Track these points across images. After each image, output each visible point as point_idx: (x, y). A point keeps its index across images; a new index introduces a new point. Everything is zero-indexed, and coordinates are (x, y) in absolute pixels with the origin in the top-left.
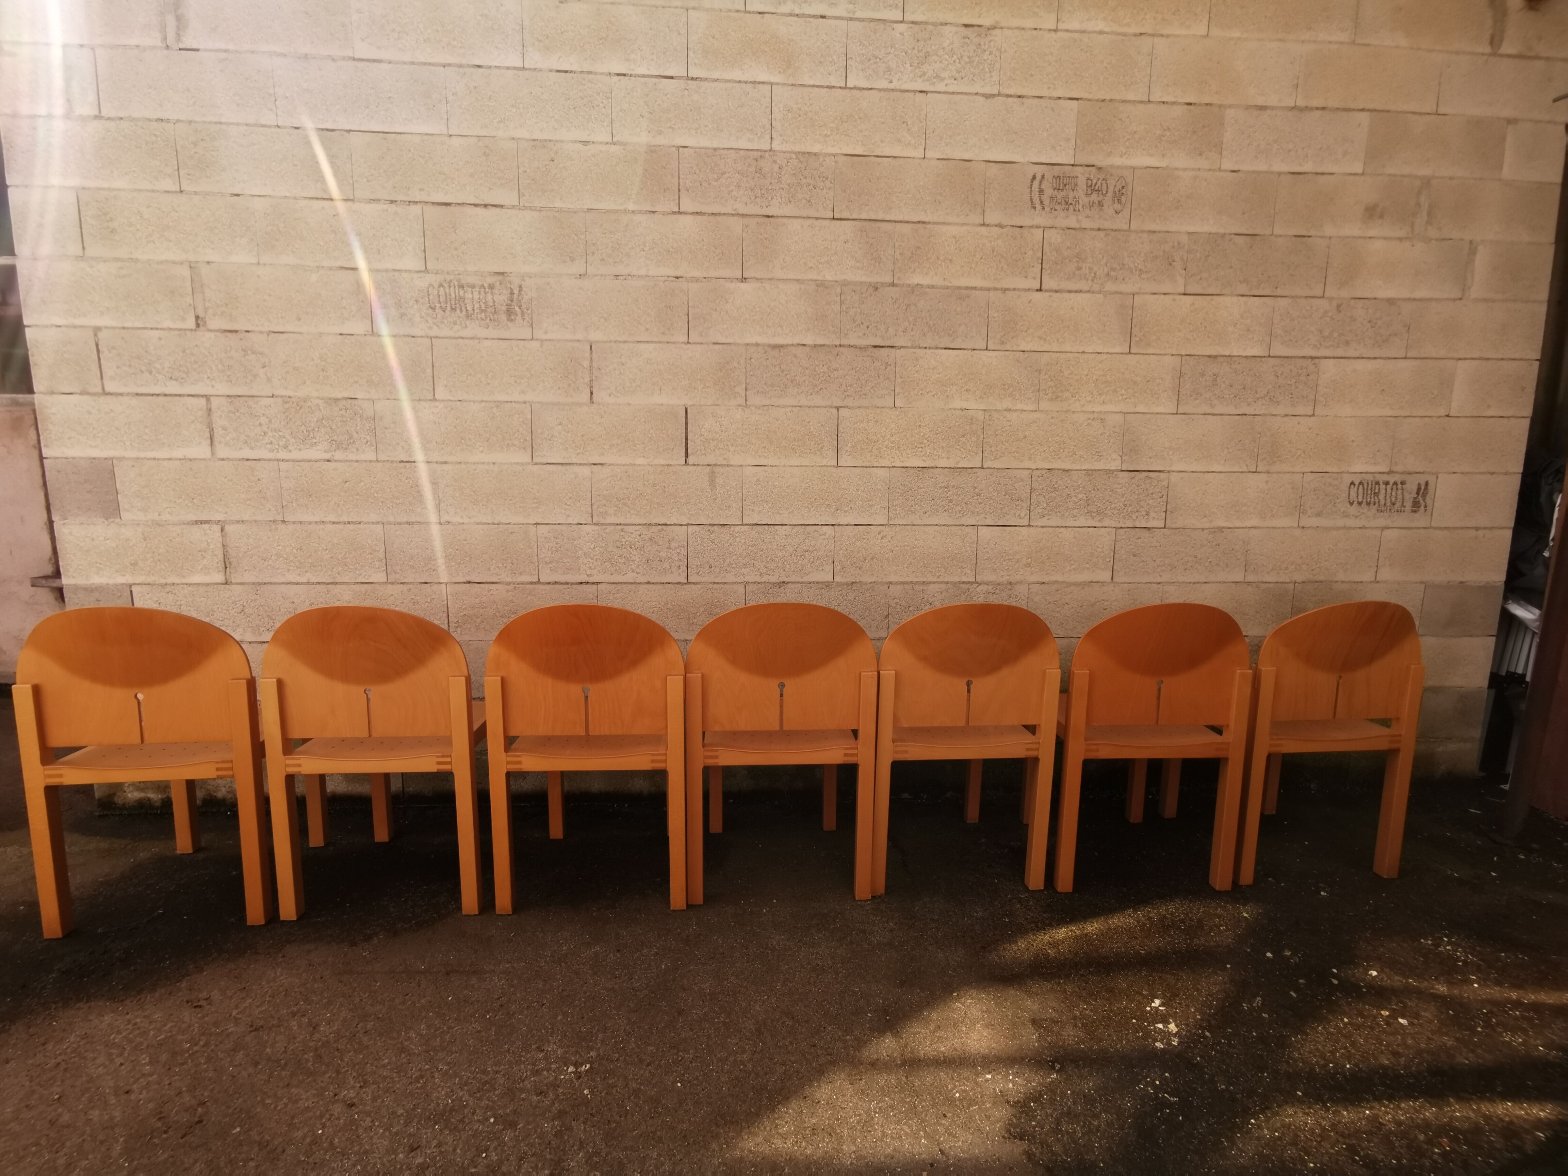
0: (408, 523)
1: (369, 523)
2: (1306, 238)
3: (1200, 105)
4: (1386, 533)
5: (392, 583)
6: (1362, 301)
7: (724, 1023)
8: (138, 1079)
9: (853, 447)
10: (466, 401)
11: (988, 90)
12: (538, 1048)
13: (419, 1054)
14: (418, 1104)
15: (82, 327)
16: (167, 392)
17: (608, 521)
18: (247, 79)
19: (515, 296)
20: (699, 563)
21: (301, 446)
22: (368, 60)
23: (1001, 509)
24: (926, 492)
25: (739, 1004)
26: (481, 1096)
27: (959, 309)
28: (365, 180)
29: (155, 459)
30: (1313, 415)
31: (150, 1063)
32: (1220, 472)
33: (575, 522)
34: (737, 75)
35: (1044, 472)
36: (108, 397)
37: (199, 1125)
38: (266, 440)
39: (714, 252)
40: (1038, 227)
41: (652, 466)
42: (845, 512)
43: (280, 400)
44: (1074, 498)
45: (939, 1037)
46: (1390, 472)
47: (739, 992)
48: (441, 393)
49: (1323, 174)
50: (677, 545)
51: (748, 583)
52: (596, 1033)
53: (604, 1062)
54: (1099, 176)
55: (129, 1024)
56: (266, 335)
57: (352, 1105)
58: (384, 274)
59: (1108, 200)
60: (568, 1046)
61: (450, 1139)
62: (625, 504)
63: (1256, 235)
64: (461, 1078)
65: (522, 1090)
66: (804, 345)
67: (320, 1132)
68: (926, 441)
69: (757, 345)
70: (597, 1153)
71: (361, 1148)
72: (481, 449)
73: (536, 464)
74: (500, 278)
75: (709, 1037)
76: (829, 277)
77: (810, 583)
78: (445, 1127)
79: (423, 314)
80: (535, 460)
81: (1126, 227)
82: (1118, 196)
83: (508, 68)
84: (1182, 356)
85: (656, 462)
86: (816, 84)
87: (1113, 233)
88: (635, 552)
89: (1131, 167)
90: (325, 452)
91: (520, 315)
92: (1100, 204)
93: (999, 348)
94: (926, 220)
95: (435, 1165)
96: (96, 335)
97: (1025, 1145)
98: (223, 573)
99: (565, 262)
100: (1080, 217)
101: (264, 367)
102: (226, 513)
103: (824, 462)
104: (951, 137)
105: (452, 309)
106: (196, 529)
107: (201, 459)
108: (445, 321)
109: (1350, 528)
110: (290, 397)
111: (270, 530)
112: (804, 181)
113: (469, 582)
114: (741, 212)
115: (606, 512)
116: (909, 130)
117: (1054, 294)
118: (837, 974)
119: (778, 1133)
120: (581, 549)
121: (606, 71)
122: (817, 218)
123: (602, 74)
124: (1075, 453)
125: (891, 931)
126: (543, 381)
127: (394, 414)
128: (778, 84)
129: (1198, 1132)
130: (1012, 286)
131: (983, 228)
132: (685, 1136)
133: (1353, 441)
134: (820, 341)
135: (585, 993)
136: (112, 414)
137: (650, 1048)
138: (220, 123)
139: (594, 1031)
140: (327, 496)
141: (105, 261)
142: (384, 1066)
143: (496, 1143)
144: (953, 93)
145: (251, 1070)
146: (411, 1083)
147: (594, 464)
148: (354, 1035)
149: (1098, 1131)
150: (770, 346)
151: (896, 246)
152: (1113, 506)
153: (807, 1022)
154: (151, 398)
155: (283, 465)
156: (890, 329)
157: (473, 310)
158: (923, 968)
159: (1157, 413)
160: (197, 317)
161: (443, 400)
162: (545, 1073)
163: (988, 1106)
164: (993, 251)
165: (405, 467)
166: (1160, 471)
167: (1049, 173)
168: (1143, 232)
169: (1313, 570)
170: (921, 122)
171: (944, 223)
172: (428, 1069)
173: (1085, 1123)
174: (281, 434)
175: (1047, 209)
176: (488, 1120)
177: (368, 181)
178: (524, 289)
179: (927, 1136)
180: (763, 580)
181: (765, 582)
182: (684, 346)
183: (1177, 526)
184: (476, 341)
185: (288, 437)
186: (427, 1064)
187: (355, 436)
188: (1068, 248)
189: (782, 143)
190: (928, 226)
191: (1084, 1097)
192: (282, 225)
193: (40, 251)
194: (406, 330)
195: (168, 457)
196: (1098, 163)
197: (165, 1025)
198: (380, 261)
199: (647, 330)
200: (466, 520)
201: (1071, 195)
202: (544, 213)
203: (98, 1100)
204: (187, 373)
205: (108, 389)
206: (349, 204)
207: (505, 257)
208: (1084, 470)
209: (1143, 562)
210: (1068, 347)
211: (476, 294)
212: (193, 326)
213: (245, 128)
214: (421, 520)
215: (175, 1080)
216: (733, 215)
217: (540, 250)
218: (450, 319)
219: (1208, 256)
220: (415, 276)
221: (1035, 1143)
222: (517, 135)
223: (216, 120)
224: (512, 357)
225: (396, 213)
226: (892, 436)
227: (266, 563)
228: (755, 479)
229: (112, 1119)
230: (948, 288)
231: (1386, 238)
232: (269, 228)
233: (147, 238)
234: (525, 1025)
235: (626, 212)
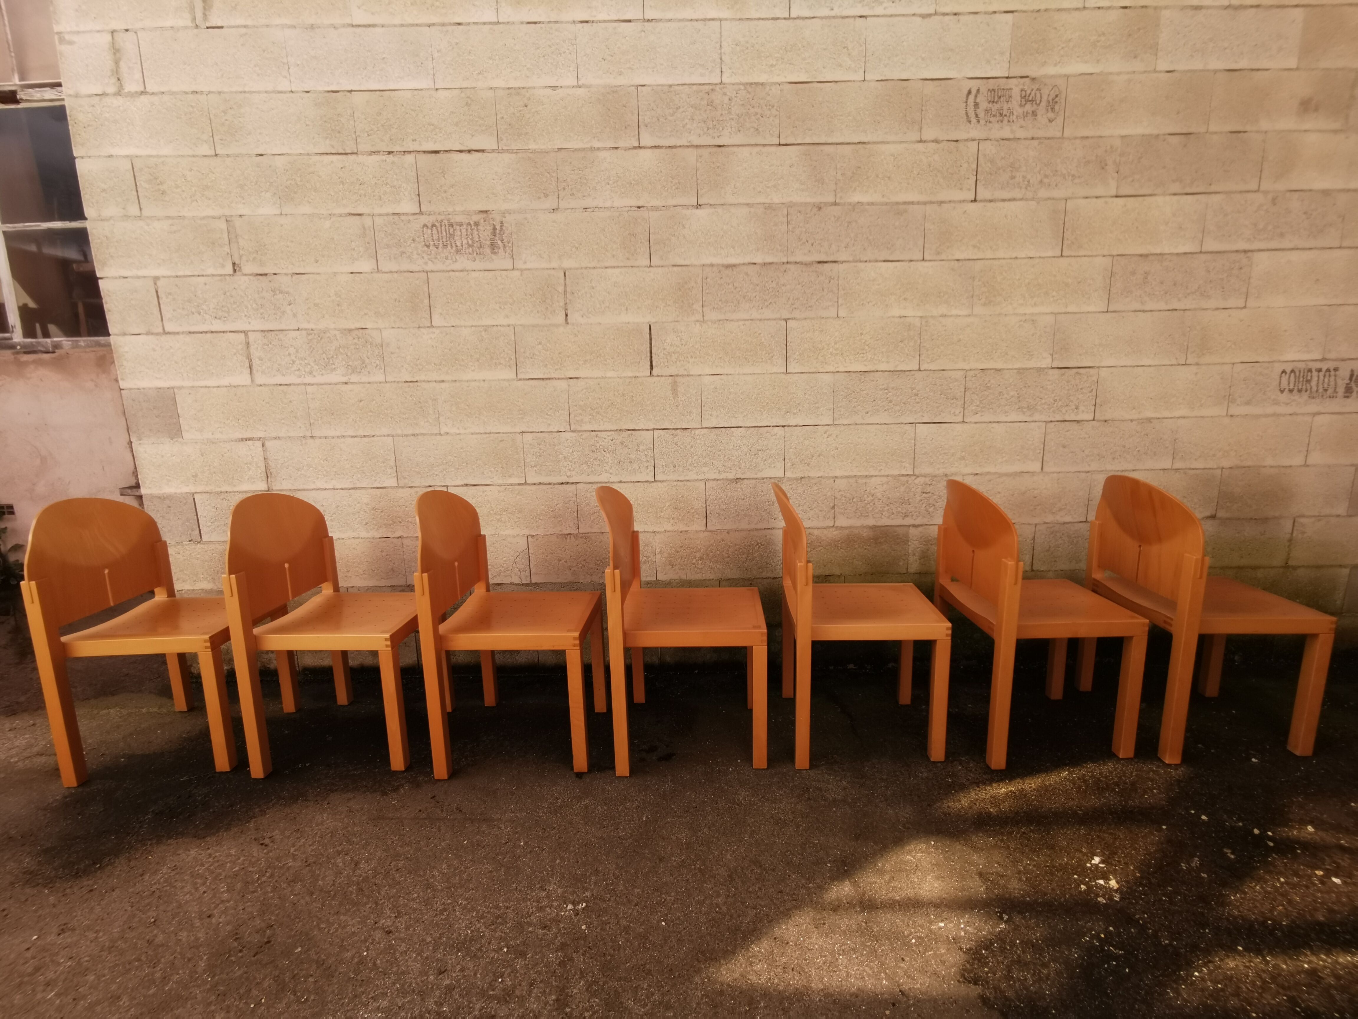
0: (414, 435)
1: (381, 436)
2: (1242, 134)
3: (1135, 7)
4: (1318, 418)
5: (402, 487)
6: (1298, 193)
7: (700, 869)
8: (219, 905)
9: (800, 355)
10: (458, 326)
11: (925, 10)
12: (541, 887)
13: (442, 890)
14: (444, 933)
15: (144, 277)
16: (213, 330)
17: (584, 428)
18: (264, 51)
19: (498, 231)
20: (664, 464)
21: (323, 372)
22: (365, 26)
23: (938, 407)
24: (867, 394)
25: (712, 853)
26: (496, 928)
27: (897, 224)
28: (366, 135)
29: (206, 387)
30: (1245, 307)
31: (228, 891)
32: (1150, 366)
33: (556, 430)
34: (688, 13)
35: (977, 372)
36: (168, 335)
37: (268, 945)
38: (295, 367)
39: (672, 182)
40: (974, 140)
41: (621, 378)
42: (794, 414)
43: (304, 333)
44: (1006, 396)
45: (894, 887)
46: (1323, 360)
47: (712, 842)
48: (437, 321)
49: (1258, 70)
50: (644, 448)
51: (708, 480)
52: (589, 876)
53: (598, 901)
54: (1033, 87)
55: (209, 858)
56: (290, 277)
57: (389, 932)
58: (385, 218)
59: (1041, 110)
60: (566, 887)
61: (471, 965)
63: (1190, 134)
64: (478, 912)
65: (529, 924)
66: (755, 264)
67: (365, 954)
68: (867, 348)
69: (712, 265)
70: (595, 982)
71: (398, 970)
72: (473, 368)
73: (520, 380)
74: (484, 215)
75: (687, 881)
76: (776, 200)
77: (763, 479)
78: (467, 955)
79: (420, 252)
80: (519, 377)
81: (1059, 134)
82: (1052, 104)
83: (484, 23)
84: (1113, 256)
85: (624, 375)
86: (762, 17)
87: (1046, 141)
88: (608, 455)
89: (1065, 75)
90: (343, 376)
91: (502, 248)
92: (1034, 114)
93: (935, 257)
94: (866, 140)
95: (460, 987)
96: (155, 284)
97: (978, 990)
98: (265, 482)
99: (539, 198)
100: (1014, 128)
101: (290, 305)
102: (265, 431)
103: (775, 370)
104: (889, 58)
105: (444, 246)
106: (242, 445)
107: (243, 386)
108: (439, 257)
109: (1280, 415)
110: (312, 330)
111: (302, 445)
112: (752, 110)
113: (467, 485)
114: (695, 144)
115: (582, 420)
116: (849, 54)
117: (988, 204)
118: (798, 827)
119: (753, 970)
120: (561, 453)
121: (571, 19)
122: (765, 145)
123: (568, 22)
124: (1007, 354)
125: (845, 789)
126: (524, 306)
127: (398, 340)
128: (726, 19)
129: (1144, 983)
130: (947, 199)
131: (920, 145)
132: (671, 970)
133: (1286, 331)
134: (769, 259)
135: (578, 840)
136: (172, 350)
137: (636, 890)
138: (245, 92)
139: (588, 874)
140: (347, 414)
141: (159, 220)
142: (414, 900)
143: (509, 970)
144: (891, 16)
145: (308, 899)
146: (436, 915)
147: (571, 378)
148: (388, 872)
149: (1048, 979)
150: (723, 266)
151: (838, 167)
152: (1043, 401)
153: (773, 870)
154: (200, 335)
155: (309, 389)
156: (833, 246)
157: (462, 246)
158: (875, 824)
159: (1088, 312)
160: (234, 264)
161: (439, 327)
162: (548, 909)
163: (943, 952)
164: (930, 166)
165: (409, 387)
166: (1089, 367)
167: (984, 86)
168: (1076, 138)
169: (1240, 456)
170: (861, 46)
171: (883, 142)
172: (450, 903)
173: (1035, 971)
174: (306, 361)
175: (982, 122)
176: (501, 949)
177: (368, 135)
178: (505, 225)
179: (888, 977)
180: (721, 477)
181: (723, 479)
182: (647, 269)
183: (1106, 418)
184: (466, 273)
185: (312, 364)
186: (449, 899)
187: (367, 361)
188: (1002, 158)
189: (731, 76)
190: (868, 146)
191: (1033, 946)
192: (299, 179)
193: (106, 213)
194: (406, 266)
195: (217, 384)
196: (1033, 74)
197: (239, 859)
198: (382, 206)
199: (614, 256)
200: (462, 431)
201: (1006, 106)
202: (520, 155)
203: (186, 923)
204: (228, 312)
205: (168, 329)
206: (354, 157)
207: (487, 197)
208: (1015, 369)
209: (1072, 452)
210: (1000, 254)
211: (464, 231)
212: (231, 272)
213: (265, 95)
214: (424, 432)
215: (248, 906)
216: (688, 147)
217: (517, 188)
218: (442, 255)
219: (1141, 158)
220: (411, 218)
221: (988, 988)
222: (494, 85)
223: (241, 89)
224: (496, 286)
225: (393, 163)
226: (836, 343)
227: (299, 473)
228: (713, 387)
229: (197, 939)
230: (886, 204)
231: (1320, 131)
232: (289, 182)
233: (191, 197)
234: (529, 867)
235: (592, 149)
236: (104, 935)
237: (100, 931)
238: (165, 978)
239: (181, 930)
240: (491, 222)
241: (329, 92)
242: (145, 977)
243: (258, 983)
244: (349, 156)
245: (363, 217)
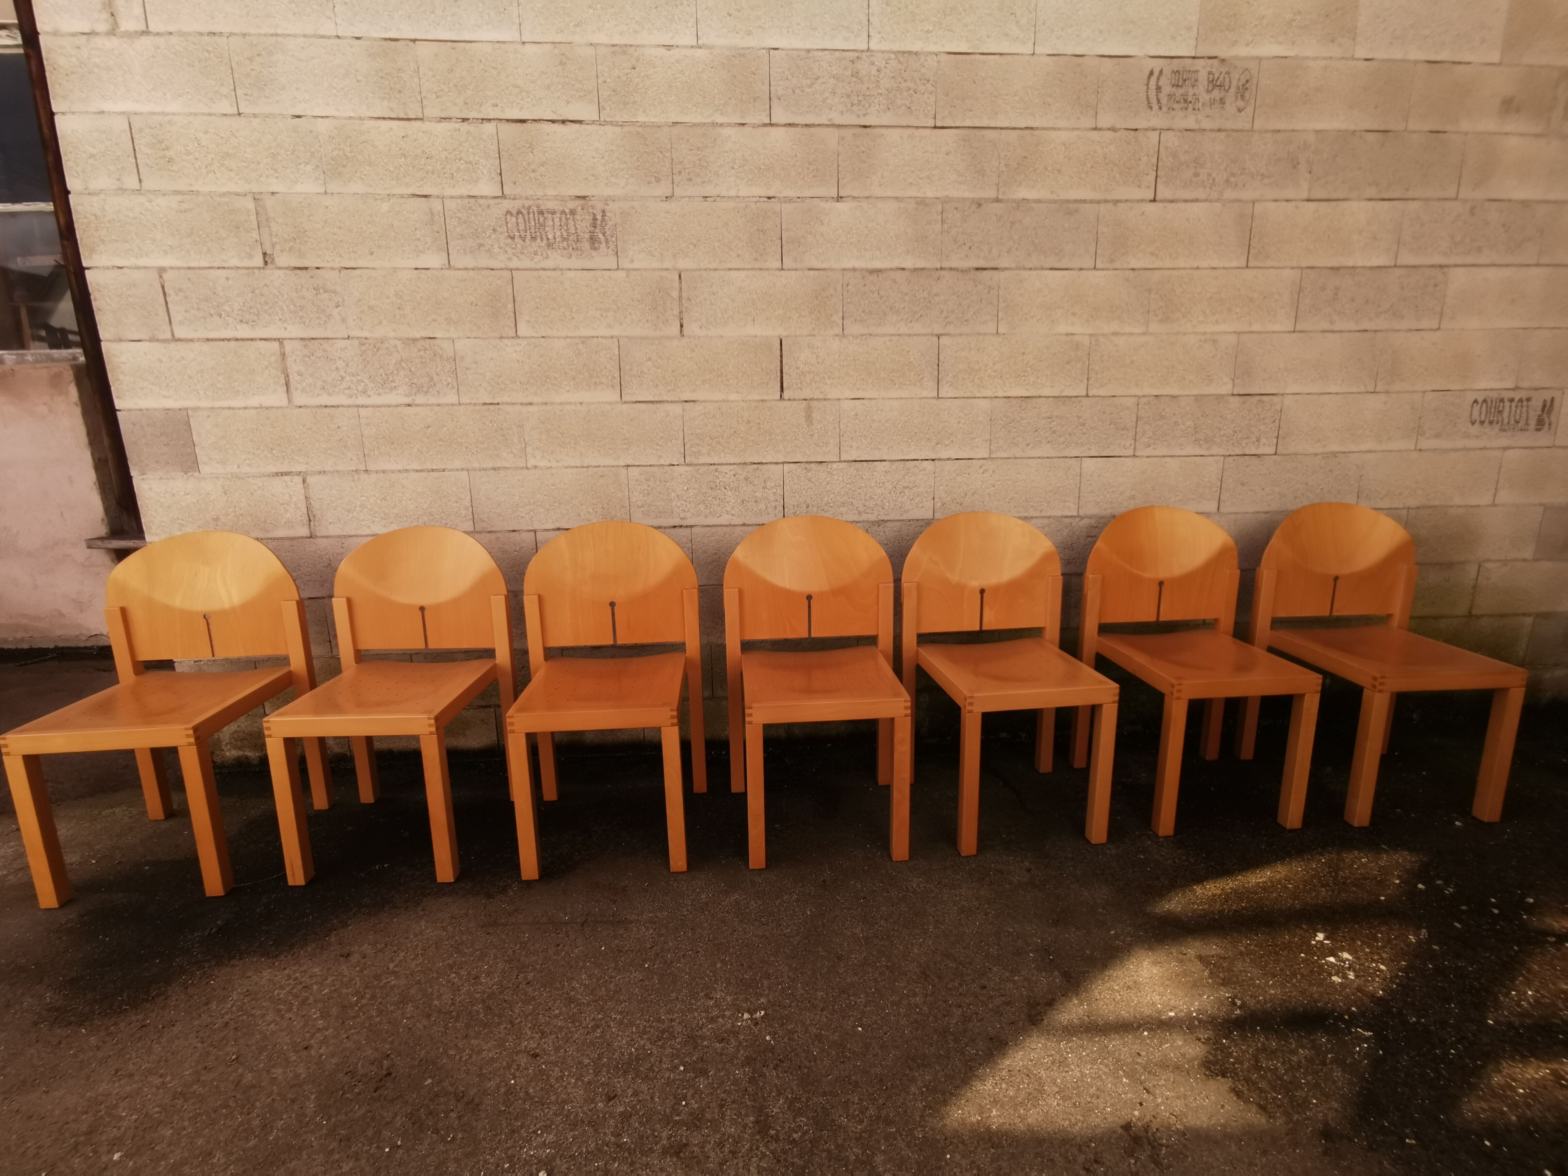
0: (494, 469)
1: (453, 470)
2: (1441, 134)
4: (1509, 453)
5: (481, 533)
6: (1496, 203)
7: (887, 967)
8: (314, 1034)
9: (954, 376)
10: (549, 337)
12: (705, 995)
13: (588, 1005)
14: (603, 1053)
15: (146, 268)
16: (238, 337)
17: (701, 461)
19: (599, 222)
20: (796, 503)
21: (381, 391)
23: (1106, 439)
24: (1029, 423)
25: (896, 948)
26: (663, 1044)
27: (1066, 225)
28: (434, 96)
29: (230, 408)
30: (1439, 329)
31: (322, 1017)
32: (1337, 393)
33: (668, 463)
35: (1151, 399)
36: (179, 343)
37: (389, 1078)
38: (344, 385)
39: (808, 169)
40: (1154, 130)
41: (746, 402)
42: (946, 445)
43: (356, 342)
44: (1182, 426)
46: (1516, 388)
47: (893, 936)
48: (523, 330)
49: (1460, 63)
50: (772, 485)
52: (760, 979)
53: (777, 1008)
54: (1222, 70)
55: (289, 979)
56: (337, 272)
57: (535, 1056)
58: (459, 201)
59: (1230, 97)
60: (736, 993)
61: (644, 1087)
62: (718, 443)
63: (1388, 131)
64: (638, 1027)
65: (703, 1038)
66: (904, 269)
67: (513, 1082)
68: (1029, 369)
69: (854, 270)
70: (797, 1099)
71: (558, 1098)
72: (568, 388)
73: (626, 402)
74: (582, 202)
75: (876, 980)
76: (930, 194)
77: (909, 521)
78: (637, 1076)
79: (502, 245)
80: (624, 399)
81: (1248, 126)
82: (1242, 91)
84: (1302, 268)
85: (749, 398)
87: (1234, 134)
88: (730, 493)
89: (1257, 58)
90: (406, 396)
91: (604, 243)
92: (1222, 101)
93: (1107, 266)
94: (1034, 125)
95: (638, 1114)
96: (161, 277)
97: (1229, 1082)
98: (307, 527)
99: (650, 183)
100: (1200, 117)
101: (337, 307)
102: (307, 464)
103: (925, 394)
104: (1062, 29)
105: (532, 238)
106: (277, 481)
107: (277, 408)
108: (526, 252)
109: (1469, 449)
110: (366, 338)
111: (353, 481)
112: (904, 85)
113: (559, 529)
114: (836, 122)
115: (699, 452)
116: (1017, 22)
117: (1169, 205)
118: (986, 915)
120: (674, 491)
122: (917, 127)
124: (1184, 378)
125: (1029, 870)
126: (630, 314)
127: (475, 353)
129: (1402, 1065)
130: (1124, 198)
131: (1094, 133)
132: (881, 1080)
133: (1479, 356)
134: (921, 264)
135: (737, 940)
136: (184, 362)
137: (819, 994)
138: (277, 35)
139: (758, 978)
140: (410, 443)
141: (164, 195)
142: (556, 1016)
143: (691, 1092)
145: (425, 1022)
146: (588, 1032)
147: (686, 401)
148: (518, 987)
149: (1300, 1067)
150: (867, 270)
151: (1002, 156)
152: (1222, 433)
153: (970, 963)
154: (222, 343)
155: (363, 412)
156: (994, 251)
157: (555, 238)
158: (1071, 907)
159: (1274, 332)
160: (265, 254)
161: (526, 337)
162: (720, 1020)
163: (1179, 1043)
164: (1105, 158)
165: (489, 410)
166: (1273, 394)
167: (1168, 67)
168: (1266, 131)
169: (1428, 495)
170: (1031, 13)
171: (1054, 129)
172: (602, 1019)
173: (1284, 1060)
174: (359, 378)
175: (1164, 109)
176: (677, 1067)
177: (437, 97)
178: (608, 214)
179: (1126, 1075)
180: (862, 519)
181: (863, 521)
182: (778, 273)
183: (1289, 452)
184: (559, 272)
185: (366, 381)
186: (599, 1013)
187: (436, 378)
188: (1186, 152)
189: (881, 41)
190: (1036, 132)
191: (1275, 1032)
192: (348, 149)
193: (94, 185)
194: (484, 262)
195: (244, 405)
196: (1222, 54)
197: (326, 979)
198: (454, 186)
199: (739, 256)
200: (554, 464)
201: (1191, 91)
202: (626, 129)
203: (278, 1057)
204: (258, 315)
205: (178, 335)
206: (419, 123)
207: (586, 179)
208: (1193, 395)
209: (1252, 490)
210: (1181, 263)
211: (557, 220)
212: (261, 263)
213: (304, 39)
214: (507, 465)
215: (352, 1034)
216: (828, 126)
217: (623, 170)
218: (531, 250)
219: (1336, 156)
220: (492, 202)
221: (1239, 1081)
222: (595, 41)
223: (272, 31)
224: (597, 289)
225: (469, 132)
226: (994, 364)
227: (351, 515)
228: (853, 413)
229: (297, 1076)
230: (1055, 202)
231: (1522, 135)
232: (335, 153)
233: (206, 167)
234: (687, 973)
235: (714, 125)
236: (172, 1079)
237: (166, 1074)
238: (266, 1126)
239: (274, 1066)
240: (591, 210)
241: (386, 39)
242: (239, 1126)
243: (387, 1123)
244: (413, 122)
245: (431, 199)
